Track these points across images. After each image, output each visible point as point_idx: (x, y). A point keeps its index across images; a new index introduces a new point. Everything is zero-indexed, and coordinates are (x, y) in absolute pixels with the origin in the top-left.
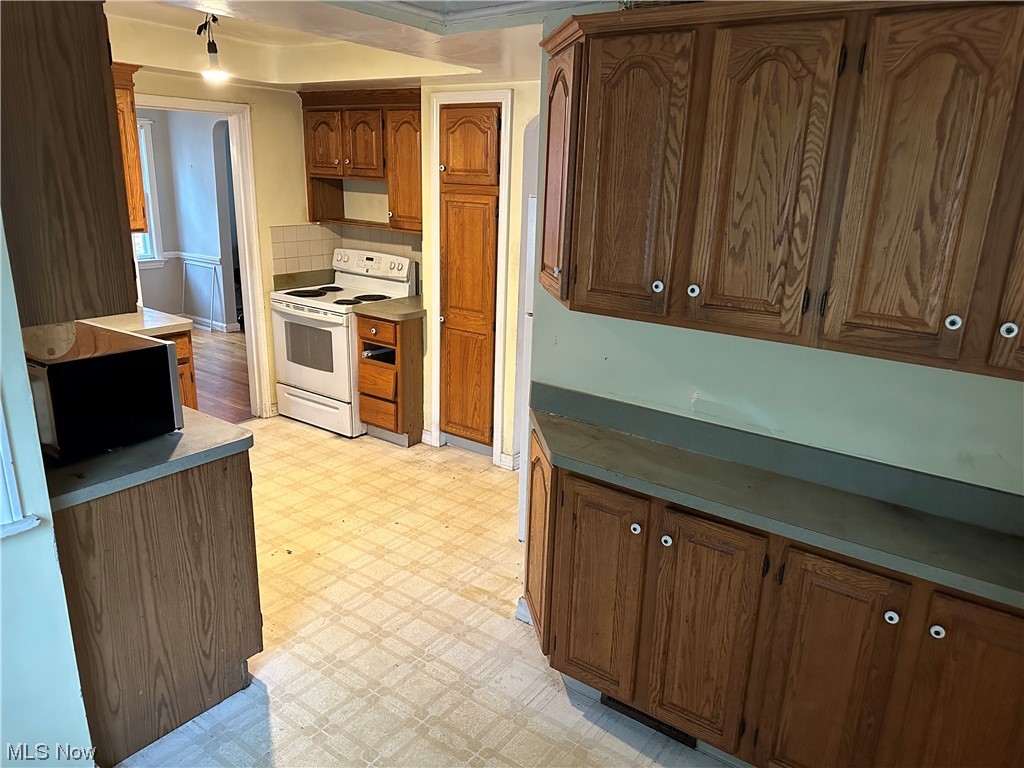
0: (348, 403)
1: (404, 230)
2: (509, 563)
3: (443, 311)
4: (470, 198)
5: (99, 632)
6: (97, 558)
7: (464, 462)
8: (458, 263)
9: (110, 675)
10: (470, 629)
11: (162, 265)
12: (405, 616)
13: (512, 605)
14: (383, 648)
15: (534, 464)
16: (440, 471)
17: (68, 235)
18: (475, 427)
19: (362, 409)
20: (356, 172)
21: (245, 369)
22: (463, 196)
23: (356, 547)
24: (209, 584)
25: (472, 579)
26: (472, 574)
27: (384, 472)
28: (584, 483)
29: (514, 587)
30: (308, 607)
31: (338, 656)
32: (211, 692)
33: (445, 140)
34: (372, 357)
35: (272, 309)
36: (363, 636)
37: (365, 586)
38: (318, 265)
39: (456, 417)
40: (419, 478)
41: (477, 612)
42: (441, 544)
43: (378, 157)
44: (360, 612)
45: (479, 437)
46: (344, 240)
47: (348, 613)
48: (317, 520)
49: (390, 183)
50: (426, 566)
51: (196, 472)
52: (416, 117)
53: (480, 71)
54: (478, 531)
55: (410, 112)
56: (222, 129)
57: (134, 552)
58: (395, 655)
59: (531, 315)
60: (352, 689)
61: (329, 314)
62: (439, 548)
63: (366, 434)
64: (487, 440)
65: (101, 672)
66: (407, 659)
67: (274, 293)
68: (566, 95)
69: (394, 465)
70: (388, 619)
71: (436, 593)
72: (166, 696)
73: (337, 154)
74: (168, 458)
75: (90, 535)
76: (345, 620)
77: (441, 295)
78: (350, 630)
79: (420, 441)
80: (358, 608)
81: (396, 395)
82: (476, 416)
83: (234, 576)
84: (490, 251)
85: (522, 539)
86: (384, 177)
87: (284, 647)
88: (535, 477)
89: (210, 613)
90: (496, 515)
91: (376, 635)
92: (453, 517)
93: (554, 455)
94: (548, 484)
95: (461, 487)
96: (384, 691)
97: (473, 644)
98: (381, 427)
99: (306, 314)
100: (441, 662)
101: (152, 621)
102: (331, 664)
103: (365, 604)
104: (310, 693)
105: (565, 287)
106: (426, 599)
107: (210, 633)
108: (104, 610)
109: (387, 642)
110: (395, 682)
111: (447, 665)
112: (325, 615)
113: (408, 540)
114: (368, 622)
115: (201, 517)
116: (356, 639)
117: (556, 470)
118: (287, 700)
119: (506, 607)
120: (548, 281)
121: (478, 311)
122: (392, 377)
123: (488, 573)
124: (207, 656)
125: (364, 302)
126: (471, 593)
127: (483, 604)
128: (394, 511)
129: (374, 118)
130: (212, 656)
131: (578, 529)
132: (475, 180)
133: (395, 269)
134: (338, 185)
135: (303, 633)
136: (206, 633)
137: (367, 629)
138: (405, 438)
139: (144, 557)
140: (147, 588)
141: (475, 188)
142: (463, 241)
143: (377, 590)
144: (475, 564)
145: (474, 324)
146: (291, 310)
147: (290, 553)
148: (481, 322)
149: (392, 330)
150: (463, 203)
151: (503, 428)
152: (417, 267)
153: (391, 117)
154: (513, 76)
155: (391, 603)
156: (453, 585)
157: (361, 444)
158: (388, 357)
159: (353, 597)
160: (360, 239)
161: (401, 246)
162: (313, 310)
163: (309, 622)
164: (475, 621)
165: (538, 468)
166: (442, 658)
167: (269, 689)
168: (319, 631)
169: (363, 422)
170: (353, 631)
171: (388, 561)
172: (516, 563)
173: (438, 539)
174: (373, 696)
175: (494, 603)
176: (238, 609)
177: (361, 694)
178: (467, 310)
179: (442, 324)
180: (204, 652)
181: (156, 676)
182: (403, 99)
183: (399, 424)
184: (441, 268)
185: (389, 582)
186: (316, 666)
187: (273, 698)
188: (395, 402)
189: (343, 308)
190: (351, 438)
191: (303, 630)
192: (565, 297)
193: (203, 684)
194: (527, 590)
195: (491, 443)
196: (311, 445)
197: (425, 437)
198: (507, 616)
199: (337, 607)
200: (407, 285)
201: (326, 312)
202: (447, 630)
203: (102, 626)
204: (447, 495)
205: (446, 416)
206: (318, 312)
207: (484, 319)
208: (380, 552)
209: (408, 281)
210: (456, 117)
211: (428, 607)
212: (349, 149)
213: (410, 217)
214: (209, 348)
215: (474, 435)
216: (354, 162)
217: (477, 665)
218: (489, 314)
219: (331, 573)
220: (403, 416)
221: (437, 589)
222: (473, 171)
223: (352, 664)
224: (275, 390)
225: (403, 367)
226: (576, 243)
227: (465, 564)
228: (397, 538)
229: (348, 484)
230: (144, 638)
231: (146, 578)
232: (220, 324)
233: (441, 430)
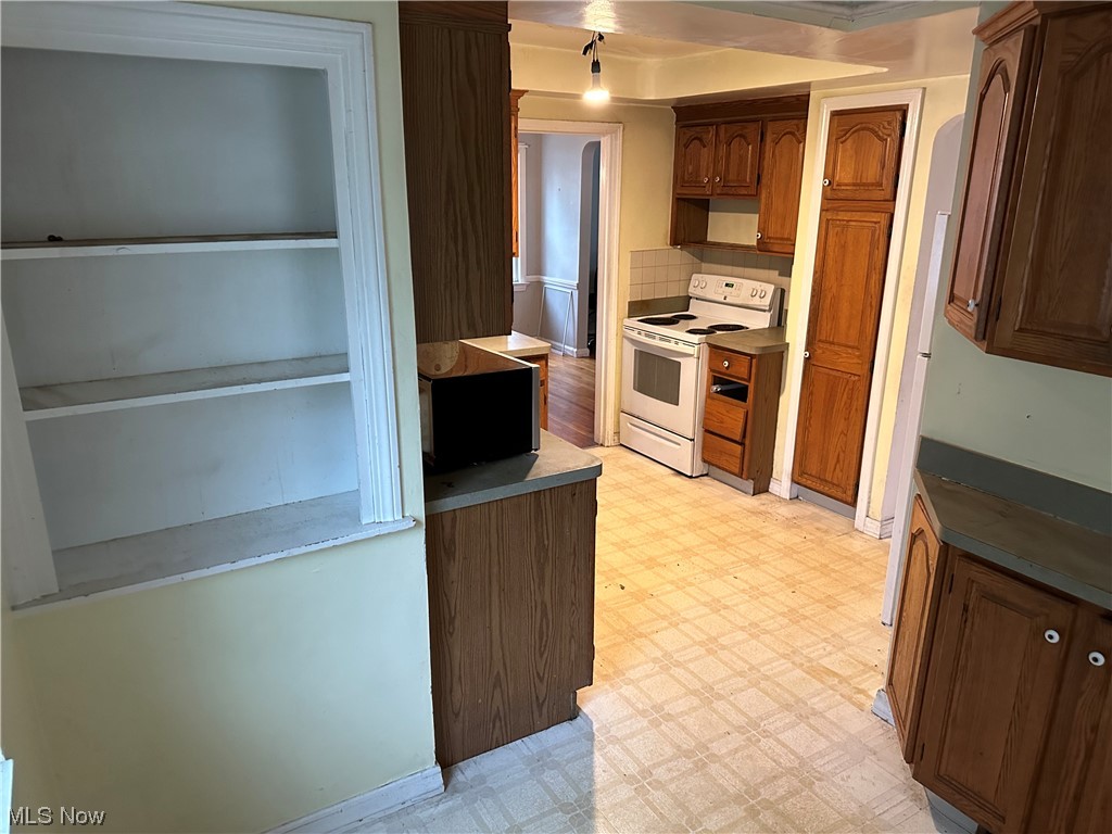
0: (691, 440)
1: (774, 254)
2: (867, 647)
3: (810, 343)
4: (857, 216)
5: (451, 634)
6: (457, 563)
7: (819, 521)
8: (834, 290)
9: (456, 679)
10: (815, 713)
11: (524, 288)
12: (740, 682)
13: (869, 697)
14: (714, 711)
15: (915, 537)
16: (788, 527)
17: (460, 259)
18: (835, 482)
19: (705, 448)
20: (726, 190)
21: (592, 395)
22: (849, 214)
23: (690, 595)
24: (549, 606)
25: (821, 657)
26: (822, 651)
27: (724, 519)
28: (983, 569)
29: (872, 676)
30: (639, 649)
31: (666, 708)
32: (540, 715)
33: (833, 151)
34: (721, 392)
35: (624, 337)
36: (694, 693)
37: (698, 639)
38: (674, 291)
39: (813, 468)
40: (764, 531)
41: (824, 695)
42: (786, 610)
43: (752, 173)
44: (691, 666)
45: (839, 494)
46: (704, 265)
47: (678, 664)
48: (651, 559)
49: (763, 201)
50: (766, 632)
51: (548, 494)
52: (801, 126)
53: (885, 70)
54: (831, 603)
55: (795, 121)
56: (593, 151)
57: (487, 562)
58: (727, 721)
59: (925, 355)
60: (679, 748)
61: (681, 344)
62: (783, 614)
63: (707, 475)
64: (850, 500)
65: (449, 674)
66: (740, 729)
67: (627, 320)
68: (1007, 89)
69: (735, 512)
70: (722, 681)
71: (777, 663)
72: (501, 709)
73: (707, 170)
74: (525, 477)
75: (453, 541)
76: (676, 671)
77: (809, 326)
78: (679, 682)
79: (766, 490)
80: (690, 661)
81: (744, 436)
82: (838, 470)
83: (573, 604)
84: (875, 277)
85: (885, 622)
86: (757, 195)
87: (612, 686)
88: (914, 552)
89: (547, 636)
90: (853, 588)
91: (708, 695)
92: (802, 582)
93: (945, 529)
94: (933, 563)
95: (813, 549)
96: (713, 758)
97: (817, 730)
98: (723, 469)
99: (657, 342)
100: (778, 741)
101: (496, 633)
102: (658, 715)
103: (697, 659)
104: (635, 740)
105: (982, 325)
106: (765, 668)
107: (545, 655)
108: (458, 615)
109: (720, 705)
110: (724, 751)
111: (784, 745)
112: (655, 660)
113: (747, 598)
114: (700, 679)
115: (548, 539)
116: (686, 694)
117: (945, 548)
118: (611, 742)
119: (861, 697)
120: (956, 315)
121: (852, 347)
122: (742, 416)
123: (840, 654)
124: (541, 679)
125: (718, 332)
126: (818, 672)
127: (832, 688)
128: (733, 563)
129: (752, 131)
130: (545, 679)
131: (969, 624)
132: (865, 196)
133: (757, 297)
134: (704, 206)
135: (632, 674)
136: (541, 655)
137: (698, 686)
138: (749, 485)
139: (495, 570)
140: (495, 598)
141: (865, 204)
142: (843, 265)
143: (710, 646)
144: (825, 640)
145: (848, 362)
146: (643, 338)
147: (623, 588)
148: (855, 361)
149: (747, 364)
150: (848, 221)
151: (871, 488)
152: (782, 295)
153: (771, 127)
154: (927, 72)
155: (726, 664)
156: (797, 659)
157: (700, 485)
158: (739, 393)
159: (685, 648)
160: (721, 264)
161: (767, 271)
162: (664, 338)
163: (638, 665)
164: (821, 705)
165: (919, 543)
166: (781, 737)
167: (595, 726)
168: (648, 676)
169: (704, 461)
170: (684, 686)
171: (724, 618)
172: (879, 649)
173: (783, 603)
174: (701, 760)
175: (846, 690)
176: (573, 636)
177: (688, 754)
178: (839, 345)
179: (807, 360)
180: (538, 673)
181: (495, 687)
182: (790, 107)
183: (745, 469)
184: (813, 296)
185: (723, 641)
186: (643, 713)
187: (598, 737)
188: (742, 444)
189: (696, 338)
190: (691, 477)
191: (631, 672)
192: (981, 336)
193: (535, 705)
194: (890, 683)
195: (854, 503)
196: (649, 480)
197: (773, 487)
198: (861, 707)
199: (666, 654)
200: (768, 315)
201: (677, 341)
202: (787, 707)
203: (454, 629)
204: (795, 556)
205: (801, 465)
206: (669, 341)
207: (858, 357)
208: (716, 606)
209: (770, 310)
210: (847, 124)
211: (767, 678)
212: (722, 166)
213: (782, 239)
214: (561, 373)
215: (833, 491)
216: (725, 179)
217: (821, 754)
218: (868, 353)
219: (664, 617)
220: (750, 461)
221: (778, 660)
222: (864, 185)
223: (680, 720)
224: (619, 419)
225: (755, 405)
226: (1003, 273)
227: (813, 638)
228: (735, 593)
229: (684, 526)
230: (488, 648)
231: (495, 588)
232: (571, 349)
233: (793, 481)
